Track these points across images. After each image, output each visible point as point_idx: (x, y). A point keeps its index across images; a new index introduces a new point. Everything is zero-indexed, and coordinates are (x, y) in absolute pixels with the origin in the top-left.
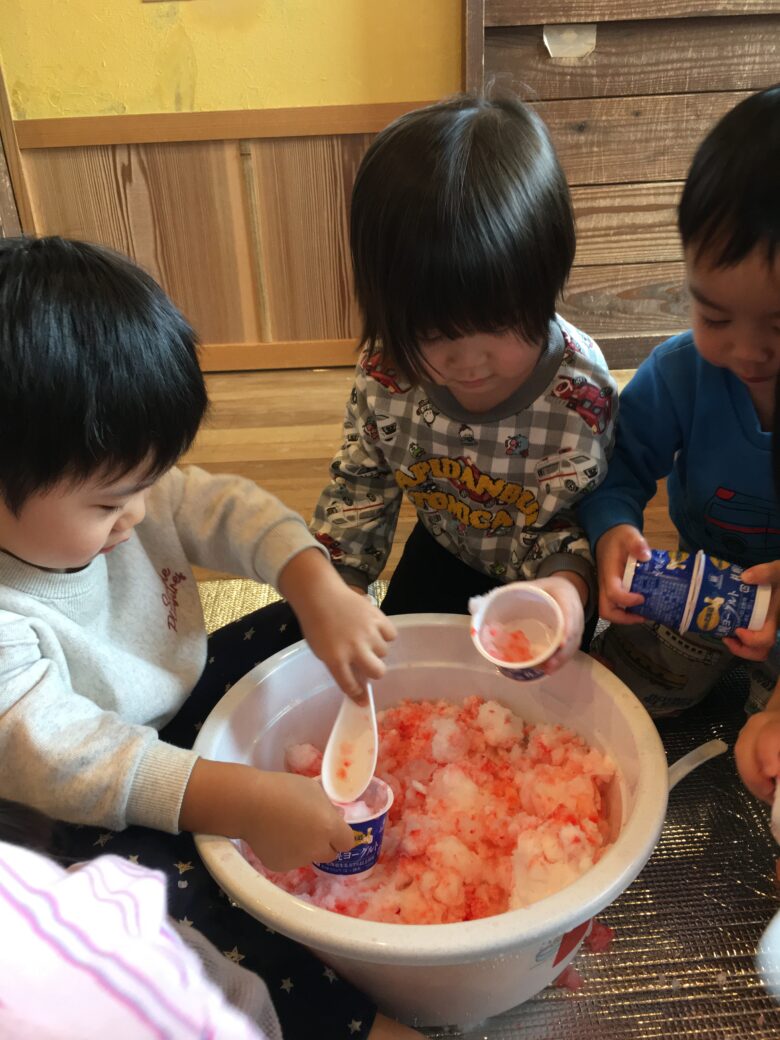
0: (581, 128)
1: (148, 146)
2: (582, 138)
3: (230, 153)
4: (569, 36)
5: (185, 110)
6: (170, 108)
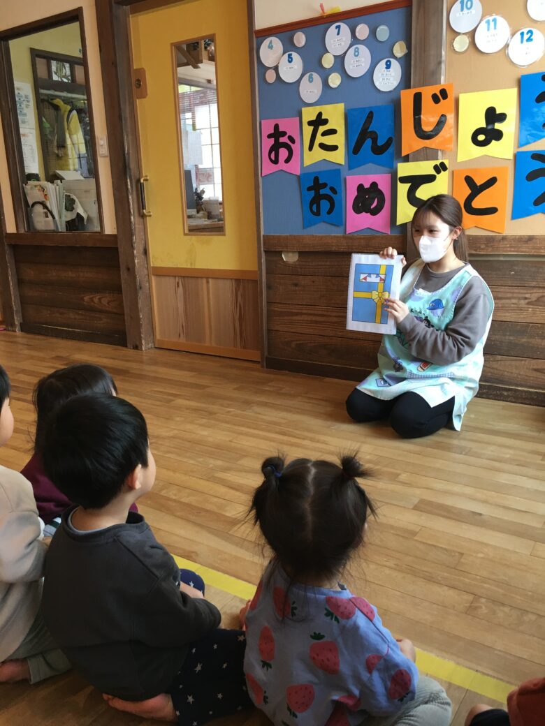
0: (296, 285)
1: (184, 277)
2: (297, 288)
3: (205, 280)
4: (290, 255)
5: (193, 267)
6: (189, 267)
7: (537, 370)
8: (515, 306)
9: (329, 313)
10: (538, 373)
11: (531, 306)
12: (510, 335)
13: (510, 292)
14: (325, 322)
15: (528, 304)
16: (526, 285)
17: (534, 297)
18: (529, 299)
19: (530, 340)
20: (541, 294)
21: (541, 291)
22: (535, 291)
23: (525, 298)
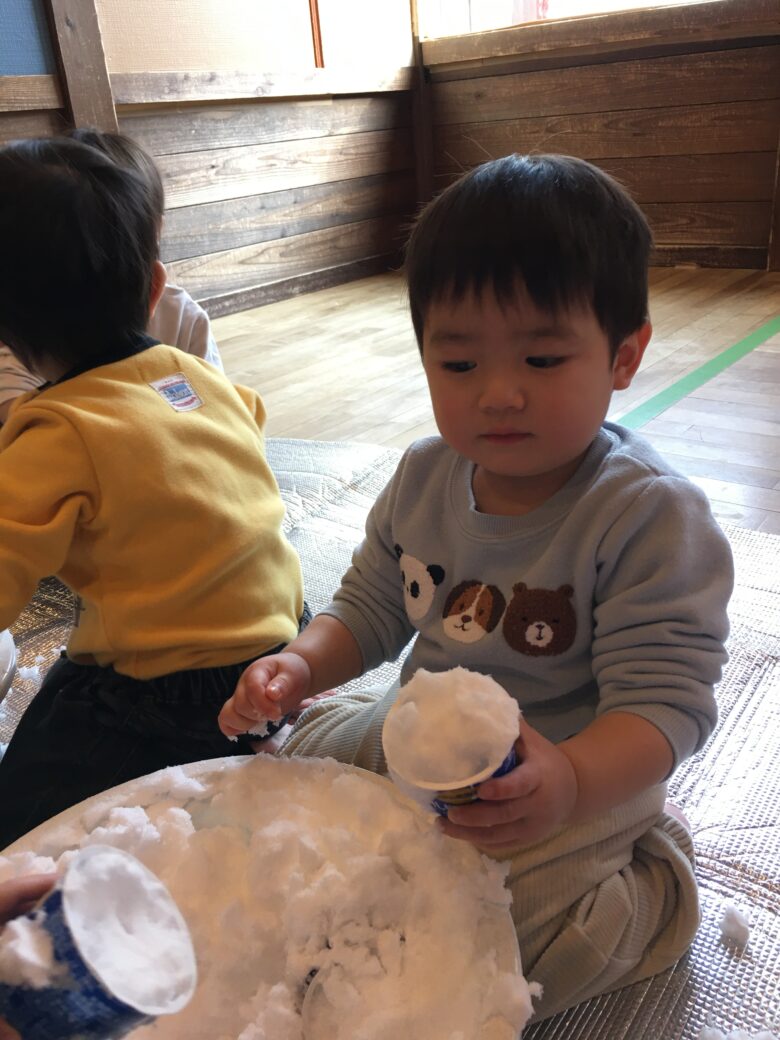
7: (242, 262)
8: (204, 179)
10: (246, 266)
11: (220, 177)
13: (196, 161)
15: (217, 173)
16: (210, 147)
17: (220, 162)
18: (217, 166)
19: (228, 224)
20: (226, 158)
21: (225, 153)
22: (219, 155)
23: (213, 167)
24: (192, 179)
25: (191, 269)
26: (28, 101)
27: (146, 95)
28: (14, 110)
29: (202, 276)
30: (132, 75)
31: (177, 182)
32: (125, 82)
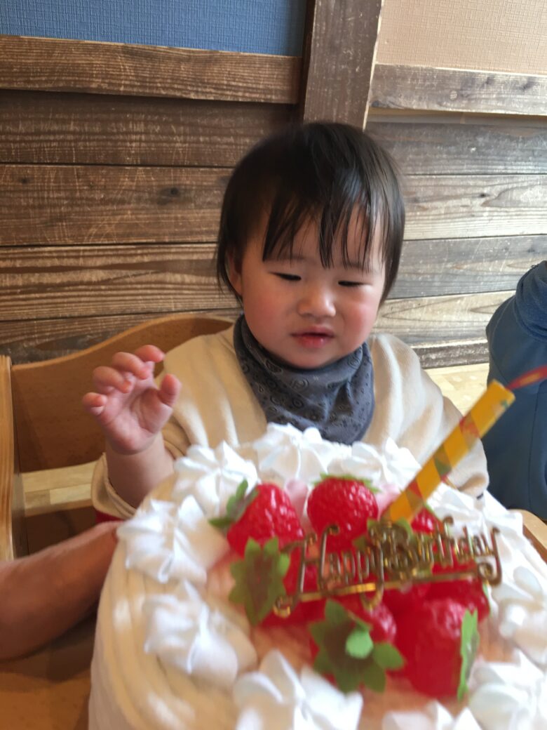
8: (465, 210)
9: (81, 262)
11: (488, 209)
12: (448, 261)
13: (462, 186)
14: (69, 284)
15: (485, 204)
16: (489, 171)
17: (494, 191)
18: (489, 195)
20: (506, 187)
21: (508, 181)
22: (498, 182)
23: (483, 195)
24: (448, 208)
25: (404, 310)
26: (247, 89)
27: (420, 99)
28: (223, 99)
29: (414, 320)
30: (410, 69)
31: (425, 209)
32: (396, 77)
